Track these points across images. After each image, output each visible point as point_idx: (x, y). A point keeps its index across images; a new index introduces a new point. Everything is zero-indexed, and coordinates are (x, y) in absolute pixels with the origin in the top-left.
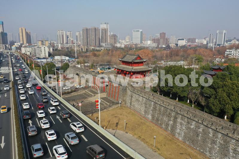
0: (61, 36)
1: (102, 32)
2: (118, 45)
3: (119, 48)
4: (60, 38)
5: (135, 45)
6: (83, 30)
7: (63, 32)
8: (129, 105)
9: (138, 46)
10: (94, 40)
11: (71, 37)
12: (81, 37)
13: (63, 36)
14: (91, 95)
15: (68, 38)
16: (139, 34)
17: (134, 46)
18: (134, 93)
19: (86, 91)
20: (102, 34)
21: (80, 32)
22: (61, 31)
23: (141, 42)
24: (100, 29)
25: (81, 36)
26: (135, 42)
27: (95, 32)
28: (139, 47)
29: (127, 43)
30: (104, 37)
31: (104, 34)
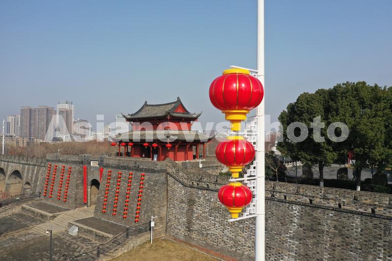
6: (22, 110)
8: (182, 231)
12: (18, 125)
14: (42, 215)
18: (202, 189)
19: (23, 208)
21: (15, 116)
24: (56, 110)
25: (18, 122)
27: (47, 115)
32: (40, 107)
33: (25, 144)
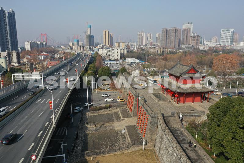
0: (141, 38)
1: (184, 33)
2: (201, 47)
3: (201, 50)
4: (140, 40)
5: (223, 47)
6: (163, 31)
7: (143, 34)
9: (227, 48)
10: (174, 41)
11: (151, 38)
13: (143, 37)
15: (148, 40)
16: (229, 34)
17: (221, 48)
20: (183, 35)
22: (141, 33)
23: (232, 44)
24: (181, 30)
26: (222, 44)
27: (175, 33)
28: (227, 50)
29: (213, 45)
30: (185, 38)
31: (186, 35)
32: (171, 28)
33: (161, 52)
